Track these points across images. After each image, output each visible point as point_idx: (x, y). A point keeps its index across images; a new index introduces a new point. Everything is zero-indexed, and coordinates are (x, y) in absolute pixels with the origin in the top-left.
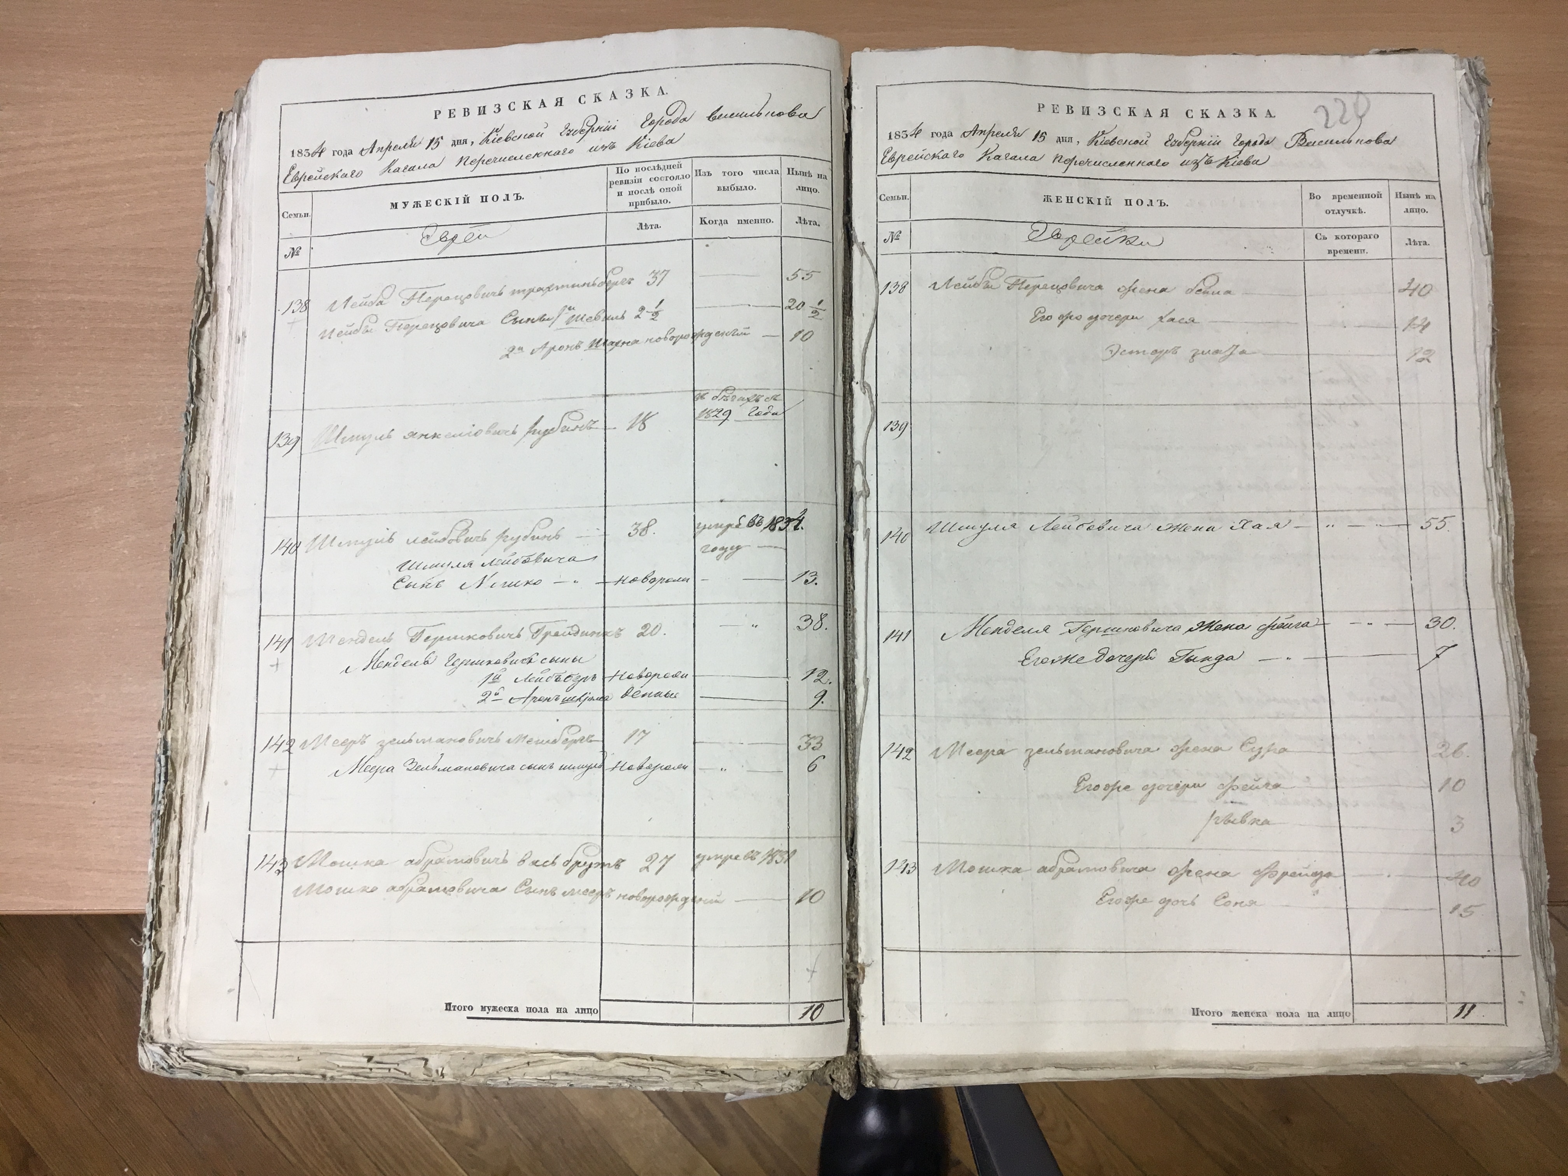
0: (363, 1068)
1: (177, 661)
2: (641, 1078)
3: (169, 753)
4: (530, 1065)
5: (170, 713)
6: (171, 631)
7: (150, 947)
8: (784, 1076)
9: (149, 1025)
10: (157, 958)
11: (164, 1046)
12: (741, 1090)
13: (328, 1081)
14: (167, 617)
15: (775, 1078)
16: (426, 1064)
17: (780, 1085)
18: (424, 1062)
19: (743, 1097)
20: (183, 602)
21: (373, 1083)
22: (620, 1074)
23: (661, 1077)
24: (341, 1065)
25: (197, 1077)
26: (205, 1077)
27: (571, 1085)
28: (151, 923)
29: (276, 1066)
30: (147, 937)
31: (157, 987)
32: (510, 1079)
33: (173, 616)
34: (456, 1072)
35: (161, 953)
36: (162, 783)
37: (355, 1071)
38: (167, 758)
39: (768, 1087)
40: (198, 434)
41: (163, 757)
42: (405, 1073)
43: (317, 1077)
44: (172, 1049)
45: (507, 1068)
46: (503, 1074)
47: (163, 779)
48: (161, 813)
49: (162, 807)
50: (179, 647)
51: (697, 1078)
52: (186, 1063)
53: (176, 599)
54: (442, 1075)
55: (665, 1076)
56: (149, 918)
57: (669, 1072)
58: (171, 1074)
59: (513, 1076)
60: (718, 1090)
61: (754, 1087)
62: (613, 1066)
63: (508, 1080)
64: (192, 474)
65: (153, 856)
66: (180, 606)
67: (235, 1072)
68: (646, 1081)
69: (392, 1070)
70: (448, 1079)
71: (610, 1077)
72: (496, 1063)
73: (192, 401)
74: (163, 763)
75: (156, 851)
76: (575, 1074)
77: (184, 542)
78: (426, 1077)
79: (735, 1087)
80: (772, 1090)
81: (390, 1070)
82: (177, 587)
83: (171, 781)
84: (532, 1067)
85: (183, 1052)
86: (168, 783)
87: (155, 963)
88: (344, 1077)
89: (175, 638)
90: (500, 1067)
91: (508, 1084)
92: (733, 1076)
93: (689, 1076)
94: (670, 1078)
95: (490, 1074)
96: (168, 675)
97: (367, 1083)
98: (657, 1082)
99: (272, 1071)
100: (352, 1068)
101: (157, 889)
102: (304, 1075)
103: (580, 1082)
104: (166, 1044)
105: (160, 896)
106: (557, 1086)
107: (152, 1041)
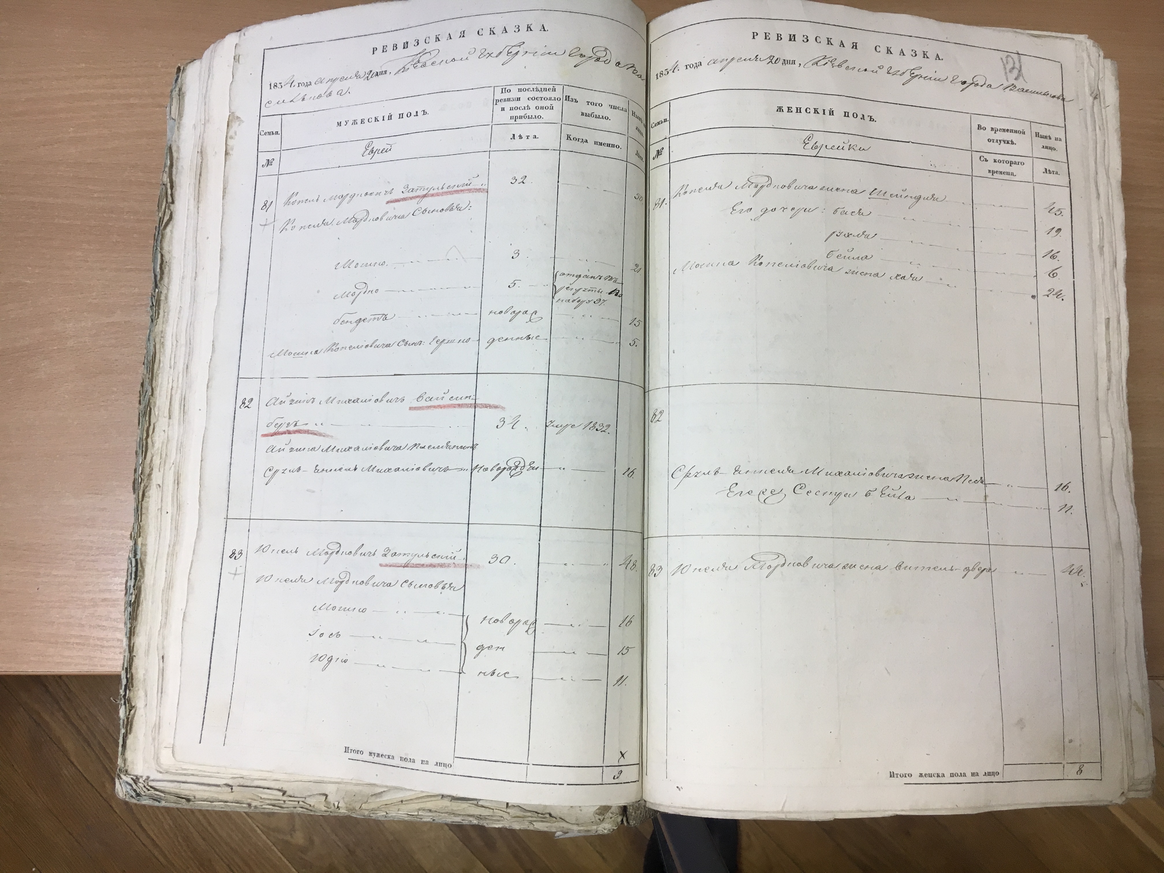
0: (279, 800)
1: (144, 485)
2: (487, 817)
3: (138, 557)
4: (404, 803)
5: (140, 525)
6: (140, 463)
7: (125, 704)
8: (598, 821)
9: (125, 760)
10: (130, 710)
11: (135, 778)
12: (565, 830)
13: (252, 809)
14: (136, 453)
15: (592, 822)
16: (326, 798)
17: (595, 827)
18: (325, 797)
19: (567, 836)
20: (149, 440)
21: (286, 812)
22: (472, 813)
23: (502, 817)
24: (262, 797)
25: (156, 804)
26: (163, 804)
27: (434, 820)
28: (126, 686)
29: (216, 796)
30: (122, 696)
31: (130, 733)
32: (387, 813)
33: (142, 451)
34: (348, 806)
35: (134, 707)
36: (133, 580)
37: (273, 802)
38: (136, 560)
39: (585, 828)
40: (161, 312)
41: (133, 560)
42: (310, 805)
43: (244, 805)
44: (141, 780)
45: (386, 805)
46: (382, 809)
47: (133, 576)
48: (132, 601)
49: (134, 596)
50: (146, 475)
51: (530, 819)
52: (150, 792)
53: (144, 437)
54: (338, 807)
55: (505, 816)
56: (124, 682)
57: (509, 813)
58: (138, 801)
59: (389, 811)
60: (546, 829)
61: (575, 828)
62: (466, 806)
63: (385, 814)
64: (156, 342)
65: (126, 635)
66: (147, 443)
67: (184, 800)
68: (491, 820)
69: (301, 803)
70: (343, 811)
71: (463, 815)
72: (378, 800)
73: (156, 286)
74: (134, 565)
75: (128, 630)
76: (436, 811)
77: (150, 394)
78: (326, 809)
79: (560, 827)
80: (589, 831)
81: (299, 802)
82: (145, 429)
83: (140, 576)
84: (405, 804)
85: (148, 783)
86: (138, 578)
87: (129, 715)
88: (264, 806)
89: (144, 467)
90: (381, 803)
91: (386, 817)
92: (558, 819)
93: (524, 817)
94: (509, 818)
95: (373, 809)
96: (138, 496)
97: (282, 812)
98: (499, 821)
99: (212, 800)
100: (271, 800)
101: (130, 659)
102: (234, 804)
103: (440, 817)
104: (136, 776)
105: (132, 663)
106: (425, 820)
107: (126, 773)
